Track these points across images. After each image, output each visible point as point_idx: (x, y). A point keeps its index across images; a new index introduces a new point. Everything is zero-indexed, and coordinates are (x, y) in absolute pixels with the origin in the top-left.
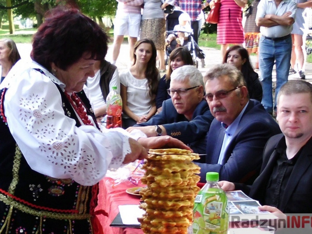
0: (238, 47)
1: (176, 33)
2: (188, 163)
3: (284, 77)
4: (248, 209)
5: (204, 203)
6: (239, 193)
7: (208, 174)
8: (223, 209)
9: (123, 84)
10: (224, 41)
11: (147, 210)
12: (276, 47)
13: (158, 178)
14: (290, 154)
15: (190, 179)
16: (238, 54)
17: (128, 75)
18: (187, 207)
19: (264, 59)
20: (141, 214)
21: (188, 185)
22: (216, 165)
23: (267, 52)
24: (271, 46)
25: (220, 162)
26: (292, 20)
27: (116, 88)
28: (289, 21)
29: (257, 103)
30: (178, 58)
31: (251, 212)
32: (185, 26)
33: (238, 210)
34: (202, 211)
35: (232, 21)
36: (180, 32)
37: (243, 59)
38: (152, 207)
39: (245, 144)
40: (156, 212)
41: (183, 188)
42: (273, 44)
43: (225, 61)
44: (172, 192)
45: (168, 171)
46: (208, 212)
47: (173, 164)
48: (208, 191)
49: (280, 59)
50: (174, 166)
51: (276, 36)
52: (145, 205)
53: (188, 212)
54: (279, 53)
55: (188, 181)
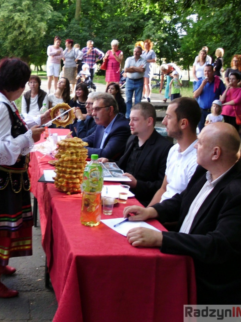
0: (114, 83)
1: (81, 75)
2: (80, 148)
3: (138, 101)
4: (116, 174)
5: (89, 172)
6: (114, 164)
7: (93, 155)
8: (100, 176)
9: (50, 101)
10: (109, 80)
11: (57, 173)
12: (135, 84)
13: (62, 156)
14: (140, 144)
15: (81, 157)
16: (114, 88)
17: (53, 96)
18: (79, 173)
19: (128, 91)
20: (55, 175)
21: (80, 160)
22: (99, 149)
23: (130, 87)
24: (132, 83)
25: (101, 147)
26: (144, 70)
27: (45, 105)
28: (142, 70)
29: (122, 116)
30: (80, 88)
31: (118, 176)
32: (86, 71)
33: (110, 175)
34: (88, 176)
35: (113, 67)
36: (83, 74)
37: (116, 90)
38: (60, 172)
39: (115, 138)
40: (61, 175)
41: (77, 162)
42: (133, 82)
43: (107, 91)
44: (70, 164)
45: (68, 152)
46: (91, 177)
47: (71, 148)
48: (92, 164)
49: (137, 91)
50: (72, 149)
51: (135, 78)
52: (56, 170)
53: (79, 175)
54: (136, 87)
55: (80, 158)
